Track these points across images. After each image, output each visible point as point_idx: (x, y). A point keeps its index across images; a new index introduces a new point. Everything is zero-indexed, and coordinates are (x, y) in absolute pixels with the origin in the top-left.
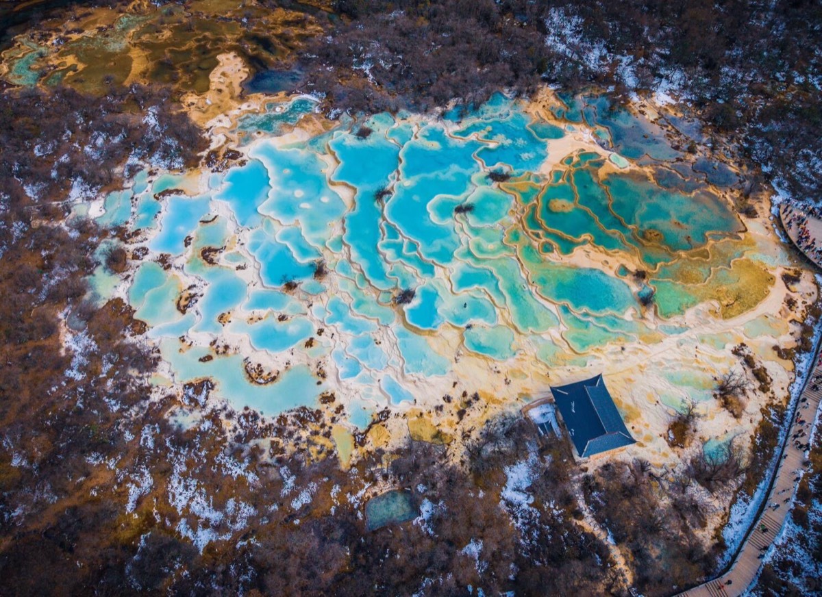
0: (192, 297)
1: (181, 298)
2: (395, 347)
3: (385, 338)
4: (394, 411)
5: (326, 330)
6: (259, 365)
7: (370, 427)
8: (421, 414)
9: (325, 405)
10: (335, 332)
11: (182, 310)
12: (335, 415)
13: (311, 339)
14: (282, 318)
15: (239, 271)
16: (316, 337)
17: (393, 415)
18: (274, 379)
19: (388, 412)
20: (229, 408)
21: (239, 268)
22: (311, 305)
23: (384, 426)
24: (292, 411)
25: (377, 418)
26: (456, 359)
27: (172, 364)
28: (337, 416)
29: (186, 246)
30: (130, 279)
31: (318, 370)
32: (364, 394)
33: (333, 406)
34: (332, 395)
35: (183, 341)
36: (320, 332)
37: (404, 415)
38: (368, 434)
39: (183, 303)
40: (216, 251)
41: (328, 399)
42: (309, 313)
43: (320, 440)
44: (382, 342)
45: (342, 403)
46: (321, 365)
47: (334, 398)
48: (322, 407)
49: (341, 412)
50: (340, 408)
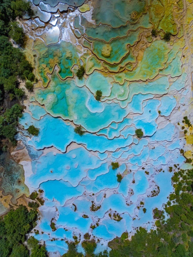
0: (114, 215)
1: (114, 219)
2: (159, 142)
3: (153, 145)
4: (182, 148)
5: (143, 166)
6: (152, 192)
7: (185, 157)
8: (185, 138)
9: (173, 171)
10: (145, 163)
11: (120, 219)
12: (177, 168)
13: (146, 172)
14: (134, 182)
15: (106, 196)
16: (145, 170)
17: (183, 148)
18: (158, 188)
19: (182, 150)
20: (166, 204)
21: (105, 197)
22: (131, 170)
23: (185, 152)
24: (172, 182)
25: (182, 154)
26: (169, 121)
27: (144, 223)
28: (178, 167)
29: (88, 217)
30: (100, 239)
31: (159, 171)
32: (172, 157)
33: (174, 168)
34: (169, 168)
35: (135, 219)
36: (143, 168)
37: (184, 144)
38: (187, 158)
39: (117, 218)
40: (93, 205)
41: (171, 169)
42: (134, 171)
43: (185, 174)
44: (154, 146)
45: (174, 165)
46: (157, 170)
47: (171, 167)
48: (173, 172)
49: (177, 165)
50: (175, 166)
